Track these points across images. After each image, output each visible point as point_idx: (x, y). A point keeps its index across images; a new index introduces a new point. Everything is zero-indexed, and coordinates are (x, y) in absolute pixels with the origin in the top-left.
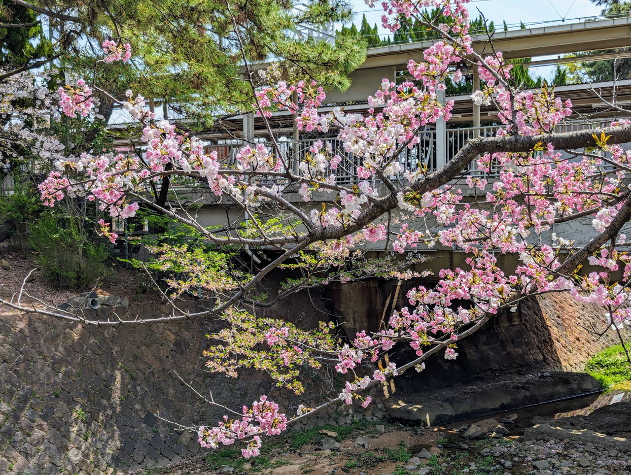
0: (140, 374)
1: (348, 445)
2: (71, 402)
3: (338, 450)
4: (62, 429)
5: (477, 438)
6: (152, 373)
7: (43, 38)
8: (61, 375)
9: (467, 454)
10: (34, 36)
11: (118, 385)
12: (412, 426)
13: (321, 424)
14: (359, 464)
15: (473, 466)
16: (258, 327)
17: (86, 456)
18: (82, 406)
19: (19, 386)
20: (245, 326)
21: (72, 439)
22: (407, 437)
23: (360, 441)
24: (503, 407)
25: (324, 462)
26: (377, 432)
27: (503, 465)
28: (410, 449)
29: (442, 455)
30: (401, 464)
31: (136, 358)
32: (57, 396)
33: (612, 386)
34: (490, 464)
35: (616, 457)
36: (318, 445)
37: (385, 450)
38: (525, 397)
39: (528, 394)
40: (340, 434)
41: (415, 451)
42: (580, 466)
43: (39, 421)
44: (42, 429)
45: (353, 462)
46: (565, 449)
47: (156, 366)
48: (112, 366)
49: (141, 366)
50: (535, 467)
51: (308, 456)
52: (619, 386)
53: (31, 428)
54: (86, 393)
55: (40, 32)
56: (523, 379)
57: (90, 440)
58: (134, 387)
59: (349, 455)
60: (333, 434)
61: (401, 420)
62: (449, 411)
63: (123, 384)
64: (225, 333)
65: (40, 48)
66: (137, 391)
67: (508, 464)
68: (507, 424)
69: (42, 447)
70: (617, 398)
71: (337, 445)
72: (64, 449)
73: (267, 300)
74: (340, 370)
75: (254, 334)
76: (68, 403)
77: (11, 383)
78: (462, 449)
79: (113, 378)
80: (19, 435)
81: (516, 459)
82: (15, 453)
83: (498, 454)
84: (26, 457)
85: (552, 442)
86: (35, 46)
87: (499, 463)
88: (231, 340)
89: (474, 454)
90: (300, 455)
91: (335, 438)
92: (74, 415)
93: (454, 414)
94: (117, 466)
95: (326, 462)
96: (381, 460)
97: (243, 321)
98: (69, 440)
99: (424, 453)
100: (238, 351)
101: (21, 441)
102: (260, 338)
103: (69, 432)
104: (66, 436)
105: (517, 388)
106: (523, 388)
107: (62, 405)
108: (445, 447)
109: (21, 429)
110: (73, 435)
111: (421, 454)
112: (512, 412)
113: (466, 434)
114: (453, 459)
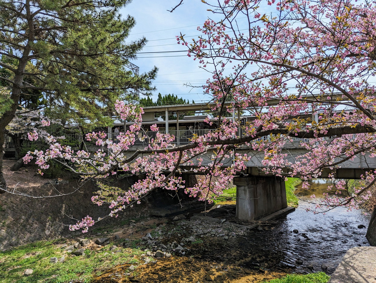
0: (72, 205)
1: (138, 224)
2: (47, 215)
3: (135, 226)
4: (44, 224)
5: (177, 220)
6: (76, 204)
7: (44, 99)
8: (44, 206)
9: (173, 225)
10: (41, 98)
11: (64, 209)
12: (158, 217)
13: (130, 218)
14: (141, 230)
15: (175, 229)
16: (110, 189)
17: (51, 232)
18: (51, 216)
19: (29, 210)
20: (105, 189)
21: (47, 227)
22: (156, 221)
23: (142, 223)
24: (185, 210)
25: (130, 230)
26: (147, 220)
27: (183, 228)
28: (157, 224)
29: (166, 226)
30: (153, 229)
31: (70, 200)
32: (42, 213)
33: (216, 203)
34: (180, 228)
35: (215, 224)
36: (129, 225)
37: (149, 225)
38: (192, 207)
39: (193, 206)
40: (136, 221)
41: (158, 225)
42: (205, 227)
43: (35, 221)
44: (36, 224)
45: (139, 230)
46: (201, 222)
47: (77, 202)
48: (62, 202)
49: (72, 202)
50: (192, 228)
51: (125, 228)
52: (218, 203)
53: (33, 224)
54: (53, 212)
55: (43, 97)
56: (192, 202)
57: (53, 227)
58: (69, 209)
59: (138, 227)
60: (134, 221)
61: (155, 216)
62: (169, 212)
63: (65, 208)
64: (99, 192)
65: (42, 102)
66: (70, 211)
67: (185, 227)
68: (186, 216)
69: (36, 230)
70: (219, 207)
71: (135, 224)
72: (43, 230)
73: (113, 181)
74: (110, 208)
75: (108, 192)
76: (46, 215)
77: (26, 209)
78: (172, 224)
79: (62, 207)
80: (28, 226)
81: (187, 226)
82: (26, 232)
83: (182, 225)
84: (30, 234)
85: (198, 220)
86: (41, 101)
87: (182, 227)
88: (100, 194)
89: (175, 225)
90: (123, 228)
91: (134, 222)
92: (48, 219)
93: (171, 213)
94: (62, 235)
95: (131, 230)
96: (148, 228)
97: (105, 188)
98: (46, 227)
99: (161, 225)
100: (103, 197)
101: (29, 228)
102: (110, 193)
103: (46, 224)
104: (45, 226)
105: (190, 205)
106: (191, 205)
107: (44, 216)
108: (167, 223)
109: (29, 224)
110: (47, 226)
111: (160, 226)
112: (188, 212)
113: (174, 219)
114: (169, 227)
